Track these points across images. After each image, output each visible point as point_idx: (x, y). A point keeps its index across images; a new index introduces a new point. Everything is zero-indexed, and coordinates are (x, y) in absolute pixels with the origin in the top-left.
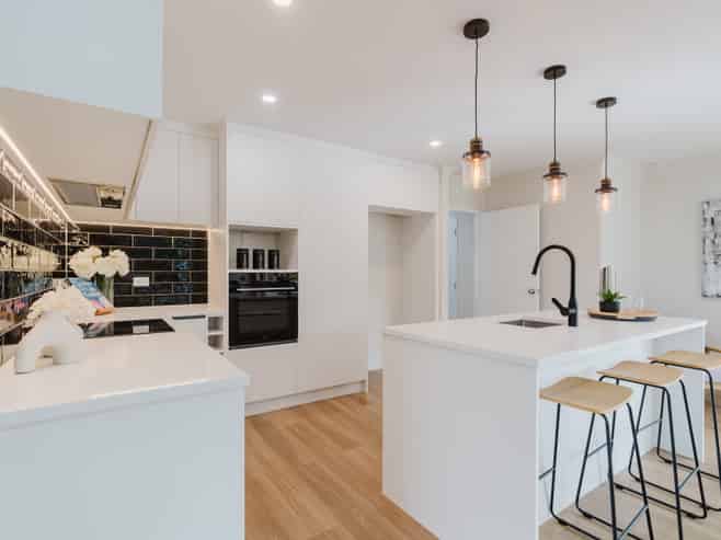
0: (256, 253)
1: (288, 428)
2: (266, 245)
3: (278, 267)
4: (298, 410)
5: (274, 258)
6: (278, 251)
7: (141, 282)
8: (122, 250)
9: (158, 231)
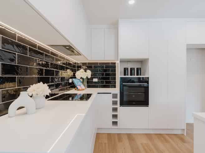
0: (131, 69)
1: (142, 144)
2: (136, 66)
3: (141, 75)
4: (148, 136)
5: (139, 71)
6: (140, 68)
7: (95, 80)
8: (89, 70)
9: (100, 63)
